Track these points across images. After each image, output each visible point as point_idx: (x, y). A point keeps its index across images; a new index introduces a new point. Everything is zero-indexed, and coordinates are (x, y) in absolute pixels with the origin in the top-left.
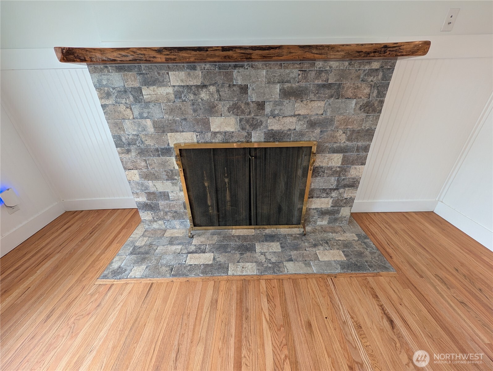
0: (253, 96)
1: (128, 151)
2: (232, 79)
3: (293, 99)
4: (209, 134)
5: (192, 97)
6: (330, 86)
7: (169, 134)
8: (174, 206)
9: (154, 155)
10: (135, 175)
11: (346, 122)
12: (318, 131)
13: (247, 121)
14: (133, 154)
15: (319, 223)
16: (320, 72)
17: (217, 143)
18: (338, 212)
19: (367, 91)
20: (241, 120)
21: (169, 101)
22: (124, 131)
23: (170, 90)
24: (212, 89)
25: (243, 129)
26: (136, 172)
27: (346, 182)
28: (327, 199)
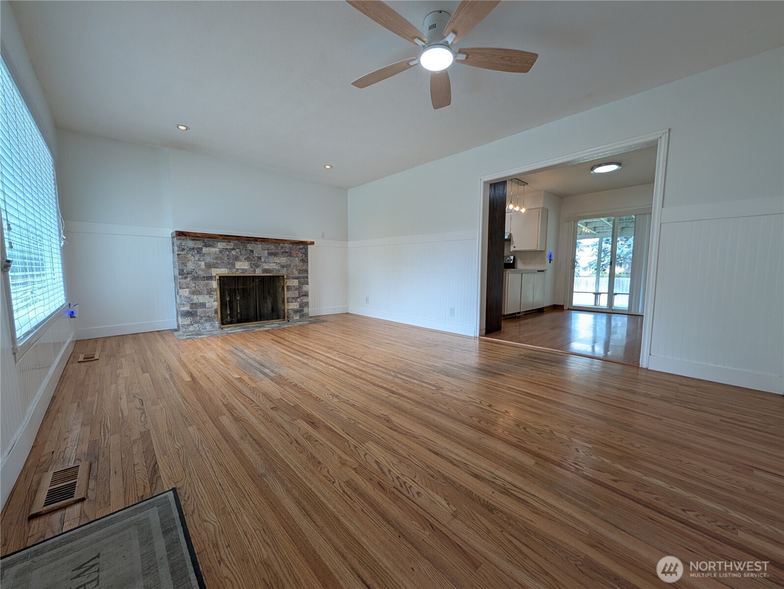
0: (256, 254)
1: (186, 278)
2: (247, 247)
3: (273, 256)
4: (235, 270)
5: (228, 253)
6: (287, 252)
7: (213, 269)
8: (208, 312)
9: (202, 280)
10: (185, 292)
11: (296, 266)
12: (285, 269)
13: (254, 264)
14: (188, 279)
15: (295, 318)
16: (282, 247)
17: (238, 274)
18: (302, 310)
19: (301, 255)
20: (251, 264)
21: (216, 254)
22: (187, 267)
23: (217, 250)
24: (237, 250)
25: (252, 268)
26: (187, 290)
27: (302, 294)
28: (296, 303)
